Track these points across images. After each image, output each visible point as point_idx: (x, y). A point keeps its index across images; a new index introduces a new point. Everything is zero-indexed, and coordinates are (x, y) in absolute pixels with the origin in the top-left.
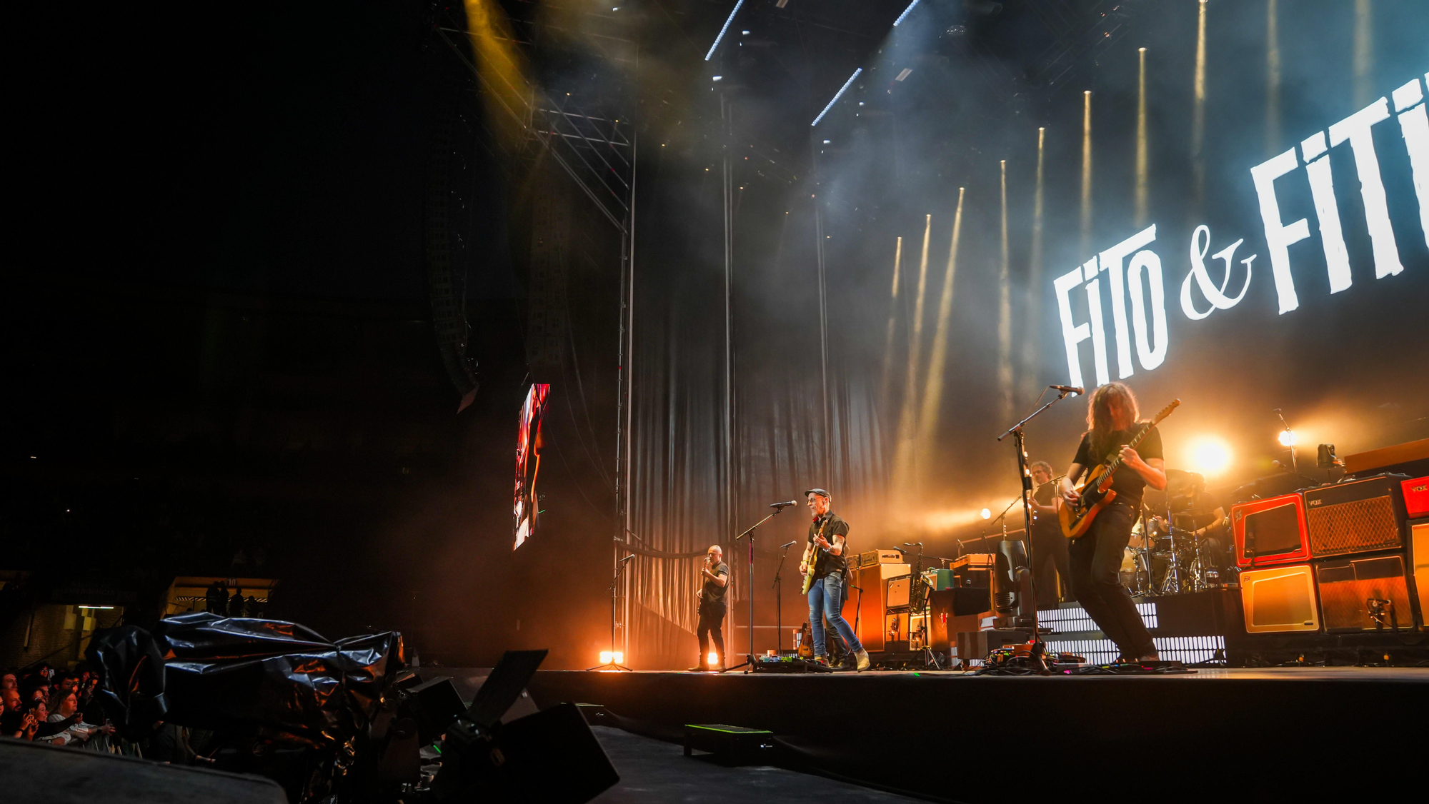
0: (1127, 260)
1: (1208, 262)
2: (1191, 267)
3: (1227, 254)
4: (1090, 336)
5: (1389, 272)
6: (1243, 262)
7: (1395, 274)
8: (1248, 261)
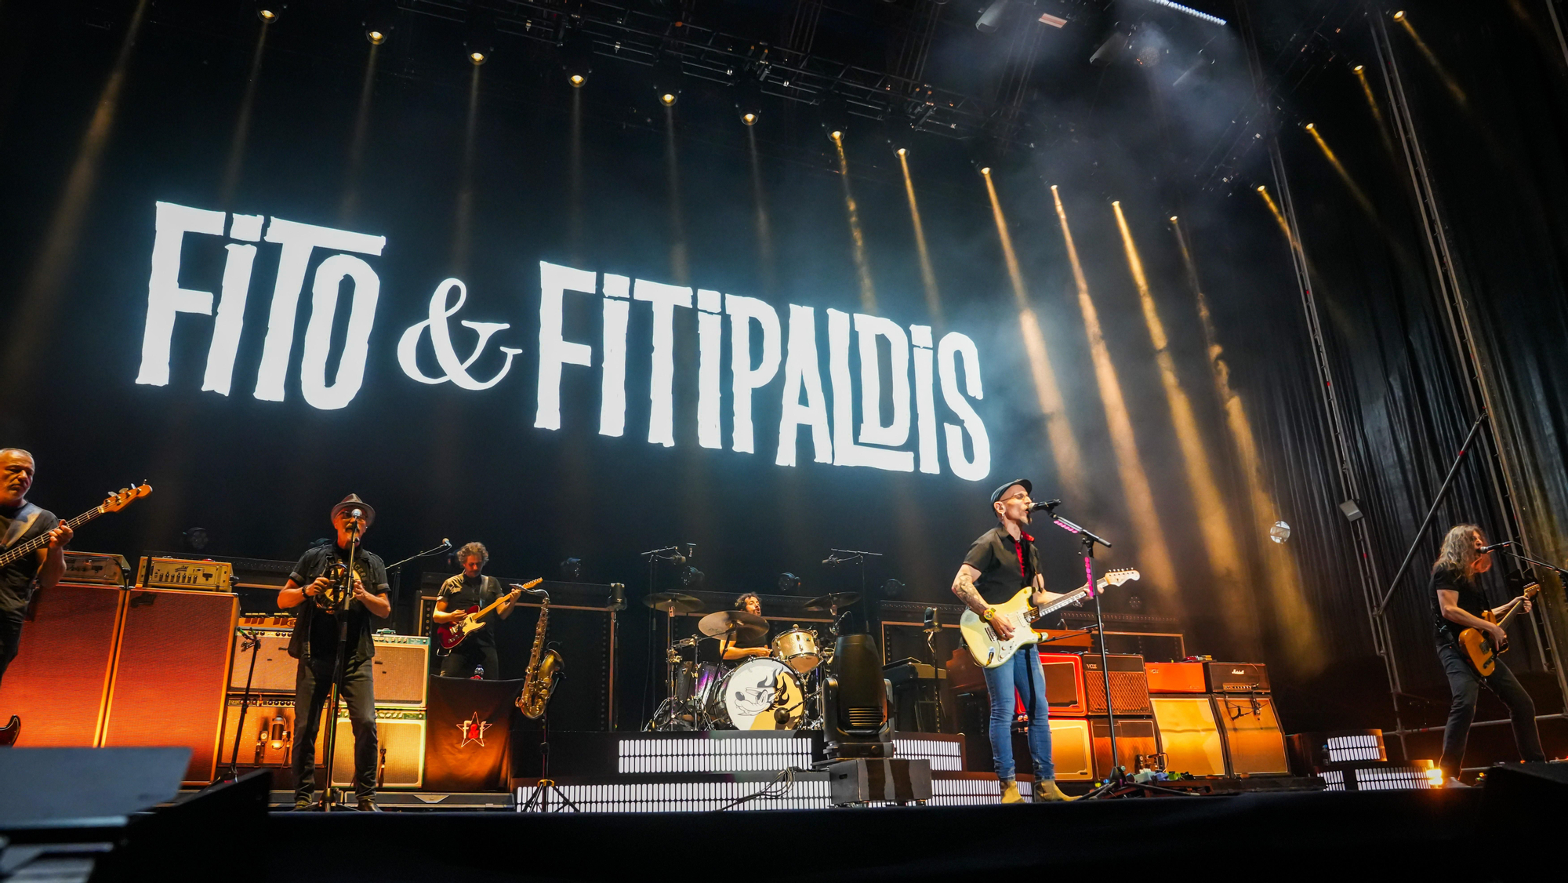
0: (319, 255)
1: (454, 323)
2: (426, 316)
3: (486, 330)
4: (210, 313)
5: (661, 442)
6: (502, 349)
7: (666, 445)
8: (511, 352)
